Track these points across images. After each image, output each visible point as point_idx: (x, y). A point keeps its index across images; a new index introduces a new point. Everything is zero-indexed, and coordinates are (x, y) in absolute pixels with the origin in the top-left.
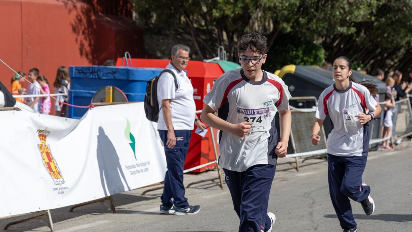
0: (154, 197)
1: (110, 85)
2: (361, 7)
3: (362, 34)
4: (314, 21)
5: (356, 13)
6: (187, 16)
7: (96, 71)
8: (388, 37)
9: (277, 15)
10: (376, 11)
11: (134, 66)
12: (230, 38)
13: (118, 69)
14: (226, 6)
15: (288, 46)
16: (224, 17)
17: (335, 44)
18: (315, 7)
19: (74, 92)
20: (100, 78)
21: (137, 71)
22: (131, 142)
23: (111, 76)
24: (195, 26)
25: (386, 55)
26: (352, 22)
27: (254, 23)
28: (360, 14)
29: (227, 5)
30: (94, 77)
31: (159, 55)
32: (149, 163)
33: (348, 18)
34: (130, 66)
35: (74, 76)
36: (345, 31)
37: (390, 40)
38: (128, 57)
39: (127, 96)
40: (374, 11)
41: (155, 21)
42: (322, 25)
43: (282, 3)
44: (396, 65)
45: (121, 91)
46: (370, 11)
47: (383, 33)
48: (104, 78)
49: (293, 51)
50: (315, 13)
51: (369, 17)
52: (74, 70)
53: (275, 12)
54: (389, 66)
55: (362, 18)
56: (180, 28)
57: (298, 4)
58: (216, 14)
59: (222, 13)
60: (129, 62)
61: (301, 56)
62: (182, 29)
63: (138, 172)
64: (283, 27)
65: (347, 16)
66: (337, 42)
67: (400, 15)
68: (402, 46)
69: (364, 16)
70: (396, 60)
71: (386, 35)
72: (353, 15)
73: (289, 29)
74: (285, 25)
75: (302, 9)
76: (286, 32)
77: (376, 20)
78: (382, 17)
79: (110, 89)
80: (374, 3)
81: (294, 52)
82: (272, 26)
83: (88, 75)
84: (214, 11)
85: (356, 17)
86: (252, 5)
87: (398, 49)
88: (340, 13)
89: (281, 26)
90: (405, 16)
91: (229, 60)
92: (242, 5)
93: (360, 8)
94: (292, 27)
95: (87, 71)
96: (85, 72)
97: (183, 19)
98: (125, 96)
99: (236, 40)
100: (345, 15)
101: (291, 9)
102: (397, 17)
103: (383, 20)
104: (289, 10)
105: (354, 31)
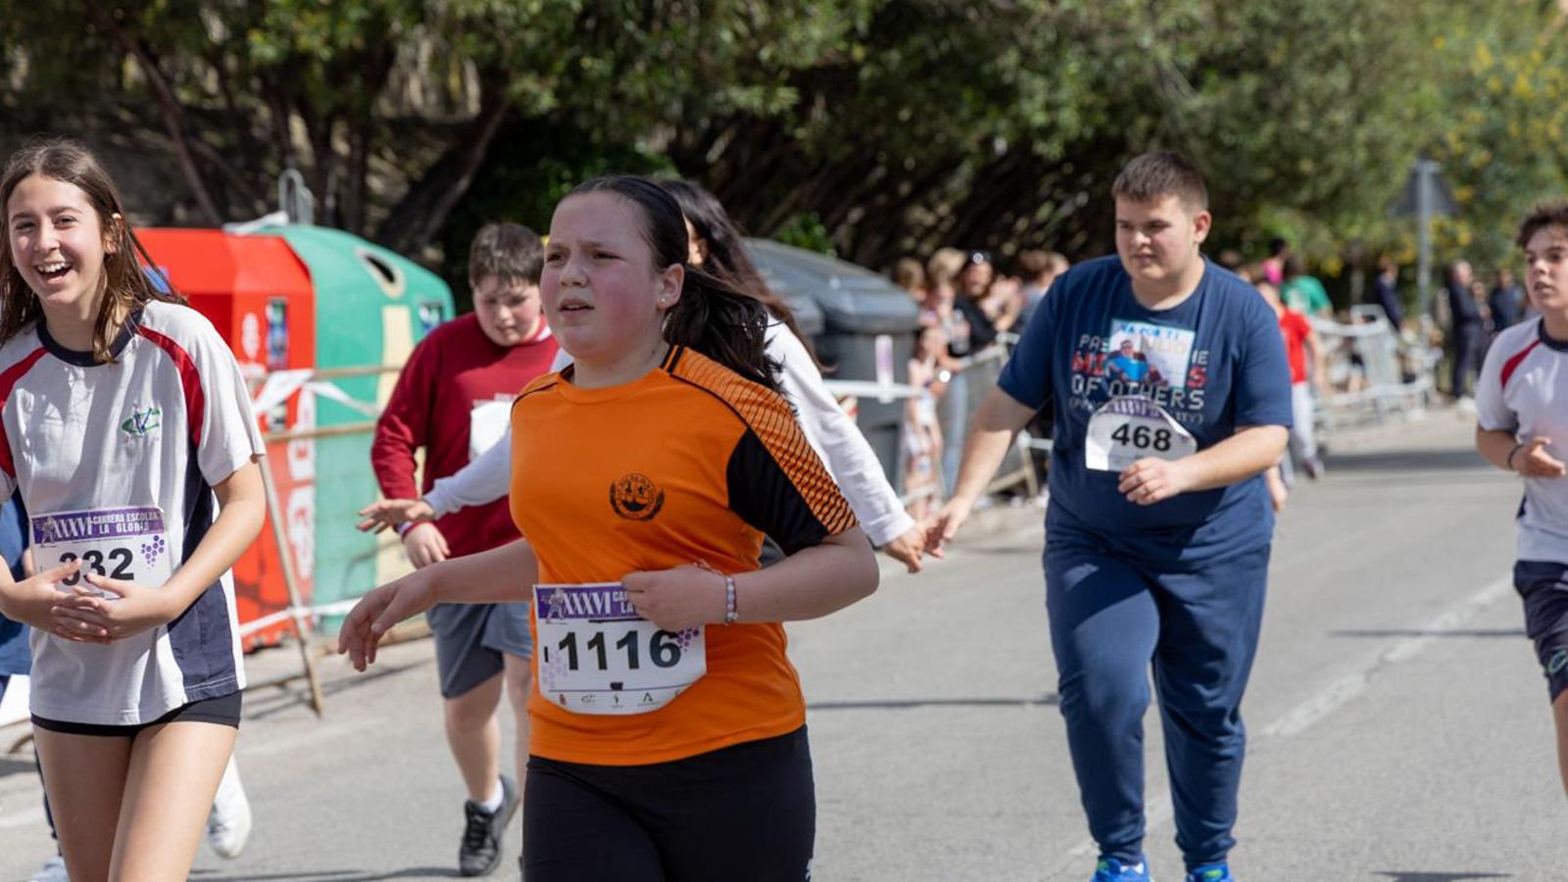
2: (814, 9)
3: (818, 113)
4: (640, 67)
5: (795, 34)
6: (149, 58)
8: (913, 121)
9: (500, 49)
10: (867, 23)
12: (321, 141)
14: (300, 18)
15: (543, 163)
16: (296, 61)
17: (714, 155)
18: (639, 16)
24: (184, 96)
25: (905, 188)
26: (781, 68)
27: (404, 82)
28: (810, 39)
29: (307, 15)
33: (765, 54)
36: (757, 102)
37: (921, 130)
40: (862, 25)
41: (27, 81)
42: (667, 81)
43: (515, 2)
44: (944, 225)
46: (845, 26)
47: (895, 105)
50: (640, 36)
51: (842, 46)
53: (489, 38)
54: (921, 231)
55: (819, 52)
56: (122, 105)
58: (264, 48)
59: (285, 44)
62: (132, 109)
64: (524, 94)
65: (761, 46)
66: (722, 145)
67: (955, 40)
68: (967, 154)
69: (825, 43)
70: (943, 209)
71: (905, 114)
72: (784, 41)
73: (546, 101)
74: (529, 83)
75: (590, 23)
76: (534, 111)
77: (868, 59)
78: (889, 47)
82: (474, 90)
84: (256, 38)
85: (797, 49)
86: (398, 11)
87: (949, 163)
88: (737, 36)
89: (513, 90)
90: (975, 45)
91: (321, 222)
92: (365, 13)
93: (809, 16)
94: (558, 93)
97: (132, 69)
99: (341, 147)
100: (753, 43)
101: (551, 26)
102: (945, 46)
103: (894, 56)
104: (544, 29)
105: (792, 102)
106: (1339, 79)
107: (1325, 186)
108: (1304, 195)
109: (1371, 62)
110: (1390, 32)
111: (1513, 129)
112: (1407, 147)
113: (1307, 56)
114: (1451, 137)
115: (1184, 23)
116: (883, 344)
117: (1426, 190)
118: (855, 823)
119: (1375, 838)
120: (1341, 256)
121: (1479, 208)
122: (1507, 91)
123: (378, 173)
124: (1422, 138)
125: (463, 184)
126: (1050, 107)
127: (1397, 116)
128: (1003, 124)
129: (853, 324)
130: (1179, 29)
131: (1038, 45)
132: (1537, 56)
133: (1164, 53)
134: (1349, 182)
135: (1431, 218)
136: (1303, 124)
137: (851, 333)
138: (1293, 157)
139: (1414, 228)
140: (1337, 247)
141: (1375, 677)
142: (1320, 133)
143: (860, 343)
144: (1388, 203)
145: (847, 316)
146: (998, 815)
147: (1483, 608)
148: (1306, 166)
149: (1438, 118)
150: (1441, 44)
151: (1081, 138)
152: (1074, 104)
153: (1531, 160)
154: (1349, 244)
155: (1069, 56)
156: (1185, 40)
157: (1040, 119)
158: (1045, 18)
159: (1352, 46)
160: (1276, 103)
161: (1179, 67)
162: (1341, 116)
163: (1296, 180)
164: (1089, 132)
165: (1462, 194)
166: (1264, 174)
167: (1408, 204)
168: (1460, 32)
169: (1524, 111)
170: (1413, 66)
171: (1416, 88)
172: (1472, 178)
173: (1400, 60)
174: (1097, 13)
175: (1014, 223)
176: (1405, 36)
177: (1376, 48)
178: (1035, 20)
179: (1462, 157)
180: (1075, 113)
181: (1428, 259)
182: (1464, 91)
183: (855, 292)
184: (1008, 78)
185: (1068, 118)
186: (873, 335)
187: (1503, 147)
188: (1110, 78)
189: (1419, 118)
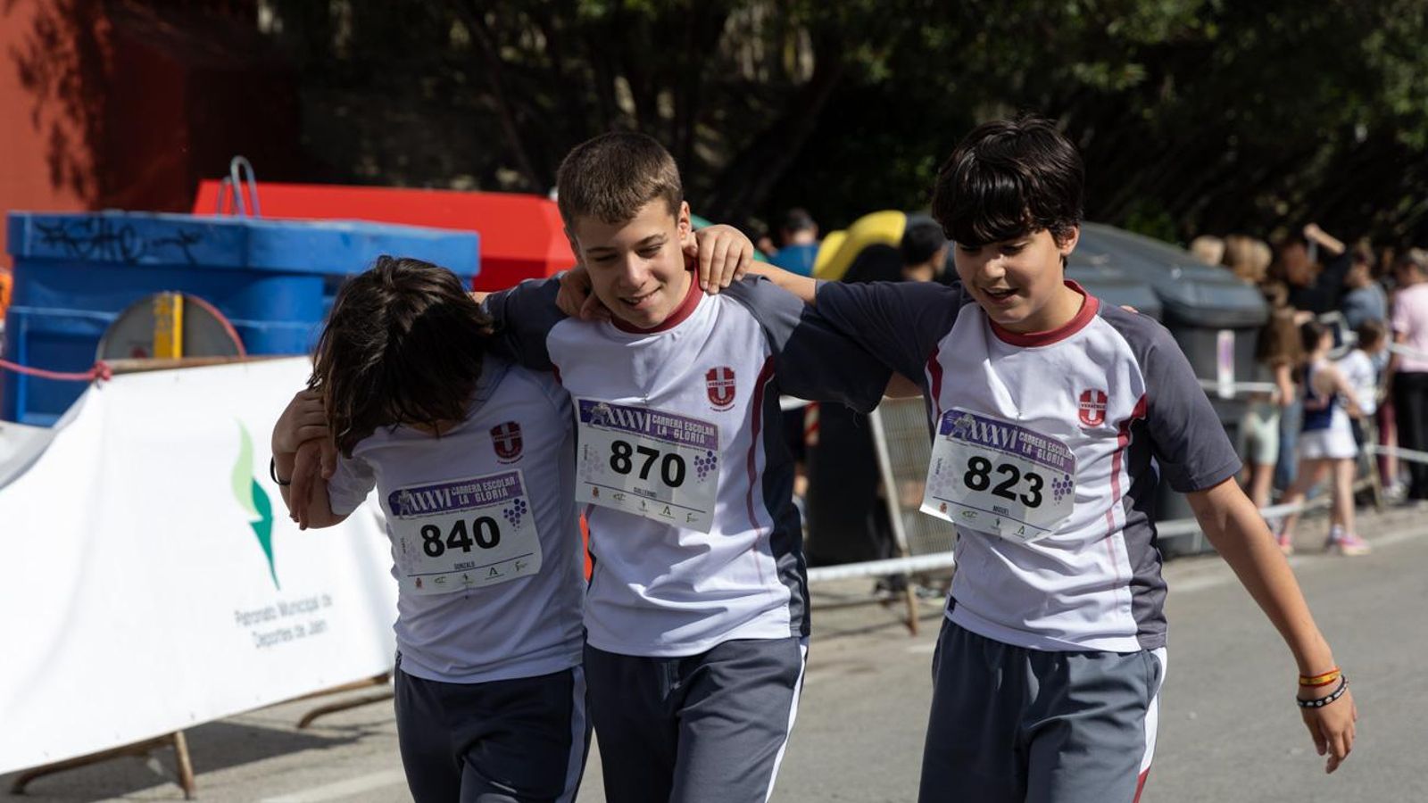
0: (348, 734)
1: (172, 290)
3: (1167, 92)
4: (982, 38)
5: (1146, 9)
6: (475, 16)
7: (116, 231)
9: (834, 16)
11: (266, 213)
13: (202, 226)
19: (30, 317)
20: (131, 263)
21: (279, 234)
22: (257, 517)
23: (176, 255)
24: (508, 54)
25: (1258, 174)
26: (1128, 45)
27: (736, 49)
28: (1162, 14)
30: (107, 256)
31: (373, 170)
32: (328, 600)
33: (1113, 28)
34: (251, 212)
35: (27, 252)
36: (1102, 79)
38: (243, 178)
39: (241, 331)
42: (1010, 54)
45: (216, 313)
46: (1200, 2)
47: (1249, 88)
48: (149, 260)
51: (1195, 23)
52: (28, 228)
53: (824, 3)
55: (1170, 28)
56: (453, 65)
58: (592, 6)
59: (612, 2)
60: (248, 195)
62: (463, 70)
63: (286, 635)
64: (858, 63)
65: (1109, 21)
67: (1317, 20)
68: (1325, 140)
69: (1176, 20)
70: (1297, 197)
72: (1132, 17)
73: (879, 71)
74: (865, 54)
76: (866, 80)
77: (1223, 36)
78: (1244, 27)
79: (171, 304)
82: (808, 61)
83: (84, 248)
85: (1145, 25)
88: (1084, 9)
89: (848, 57)
94: (891, 64)
95: (82, 232)
96: (73, 234)
97: (458, 31)
98: (232, 333)
99: (667, 110)
100: (1099, 18)
102: (1305, 27)
103: (1250, 36)
105: (1139, 78)
116: (1225, 339)
123: (705, 141)
126: (1415, 95)
128: (1364, 111)
129: (1194, 316)
131: (1405, 28)
137: (1192, 326)
143: (1202, 336)
145: (1188, 307)
157: (1403, 106)
175: (1373, 214)
183: (1198, 281)
184: (1372, 62)
186: (1216, 329)
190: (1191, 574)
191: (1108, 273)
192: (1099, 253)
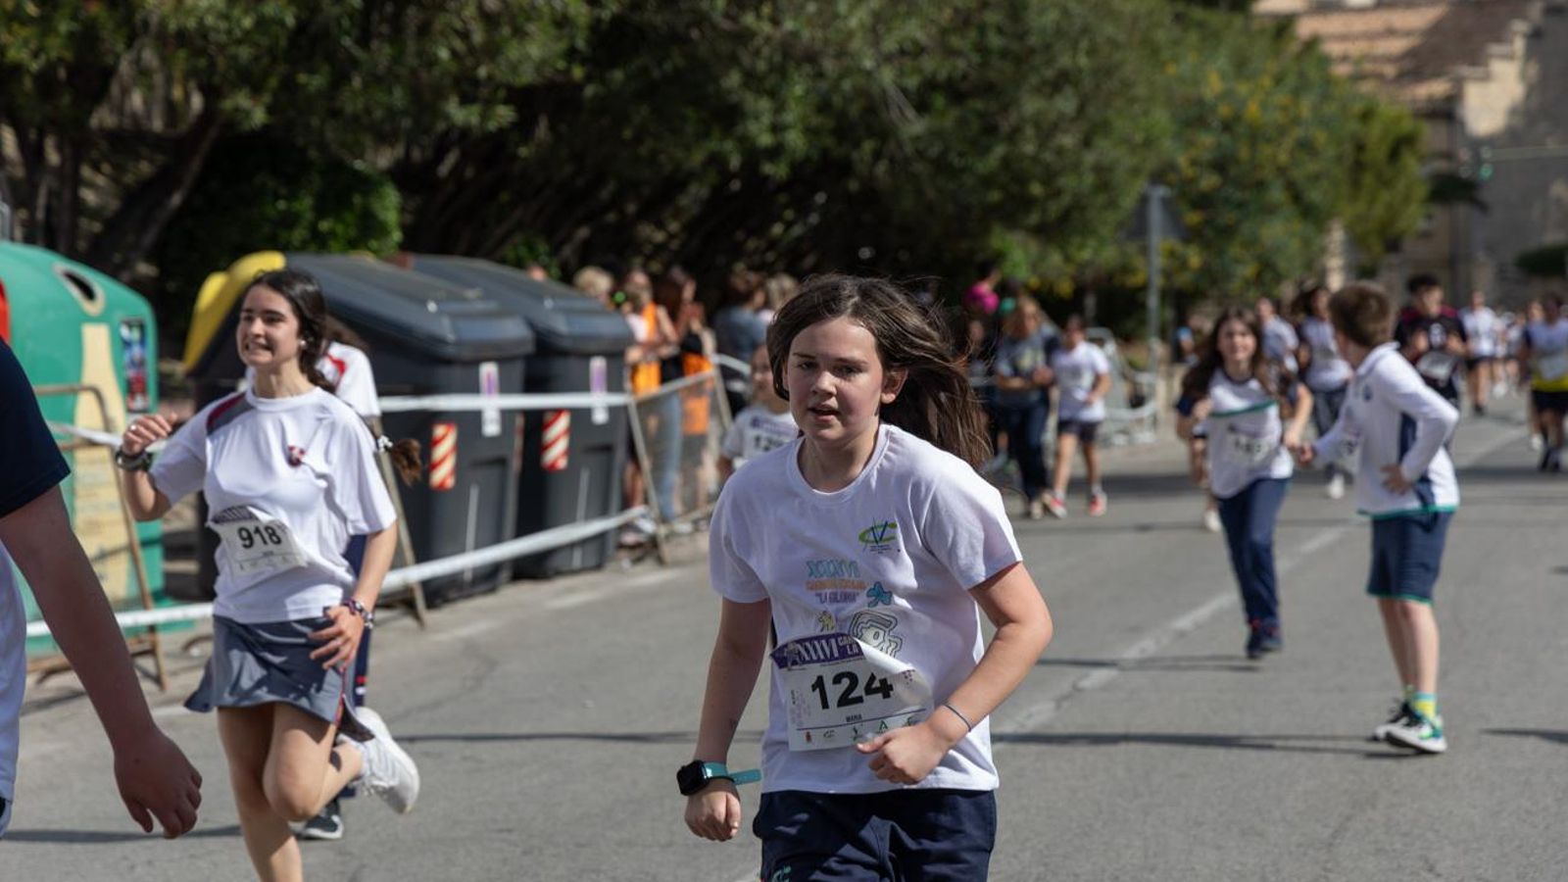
2: (531, 28)
3: (542, 130)
4: (357, 82)
5: (513, 52)
8: (638, 140)
9: (212, 65)
10: (588, 42)
12: (32, 153)
15: (257, 181)
16: (5, 74)
17: (444, 169)
18: (356, 32)
25: (631, 208)
26: (498, 87)
27: (125, 92)
28: (528, 57)
29: (16, 27)
33: (483, 72)
36: (474, 120)
37: (643, 151)
40: (581, 43)
42: (384, 98)
43: (226, 17)
44: (675, 245)
46: (562, 46)
47: (618, 125)
49: (277, 197)
50: (358, 52)
51: (561, 64)
53: (200, 52)
54: (648, 249)
55: (538, 70)
57: (290, 20)
61: (309, 216)
64: (237, 110)
65: (478, 64)
66: (451, 159)
67: (676, 60)
68: (693, 174)
69: (543, 62)
70: (674, 226)
71: (628, 134)
72: (501, 60)
73: (259, 116)
74: (242, 99)
75: (305, 40)
76: (246, 127)
77: (589, 79)
78: (611, 66)
80: (580, 12)
81: (282, 205)
82: (197, 101)
85: (514, 68)
86: (110, 25)
87: (677, 183)
88: (454, 53)
89: (228, 104)
90: (697, 65)
91: (29, 239)
92: (75, 26)
93: (527, 34)
94: (271, 110)
99: (53, 157)
100: (469, 62)
101: (265, 41)
102: (668, 66)
103: (618, 75)
104: (257, 45)
105: (509, 119)
106: (1066, 103)
107: (1054, 209)
108: (1034, 218)
109: (1098, 86)
110: (1118, 56)
111: (1244, 153)
112: (1135, 172)
113: (1034, 80)
114: (1182, 160)
115: (908, 46)
116: (598, 364)
117: (1156, 215)
118: (525, 853)
119: (1042, 869)
120: (1074, 279)
121: (1209, 233)
122: (1237, 118)
123: (91, 185)
124: (1151, 163)
125: (176, 199)
126: (776, 129)
127: (1126, 141)
128: (729, 145)
129: (566, 344)
130: (902, 52)
131: (762, 66)
132: (1267, 82)
133: (887, 76)
134: (1078, 206)
135: (1160, 241)
136: (1029, 148)
137: (564, 353)
138: (1022, 180)
139: (1145, 251)
140: (1070, 269)
141: (1065, 704)
142: (1048, 156)
143: (573, 364)
144: (1121, 225)
145: (560, 336)
146: (670, 844)
147: (1182, 634)
148: (1036, 189)
149: (1167, 145)
150: (1172, 70)
151: (808, 159)
152: (800, 126)
153: (1261, 185)
154: (1082, 266)
155: (796, 77)
156: (908, 63)
157: (765, 140)
158: (768, 39)
159: (1080, 71)
160: (1005, 127)
161: (904, 91)
162: (1068, 140)
163: (1027, 203)
164: (815, 155)
165: (1193, 218)
166: (995, 196)
167: (1137, 228)
168: (1190, 59)
169: (1255, 136)
170: (1141, 91)
171: (1146, 113)
172: (1203, 202)
173: (1127, 85)
174: (819, 34)
175: (745, 241)
176: (1131, 63)
177: (1106, 72)
178: (758, 41)
179: (1192, 181)
180: (800, 135)
181: (1158, 281)
182: (1194, 117)
183: (569, 312)
184: (734, 98)
185: (795, 139)
186: (587, 356)
187: (1233, 171)
188: (837, 100)
189: (1148, 143)
190: (571, 591)
191: (480, 306)
192: (472, 286)
